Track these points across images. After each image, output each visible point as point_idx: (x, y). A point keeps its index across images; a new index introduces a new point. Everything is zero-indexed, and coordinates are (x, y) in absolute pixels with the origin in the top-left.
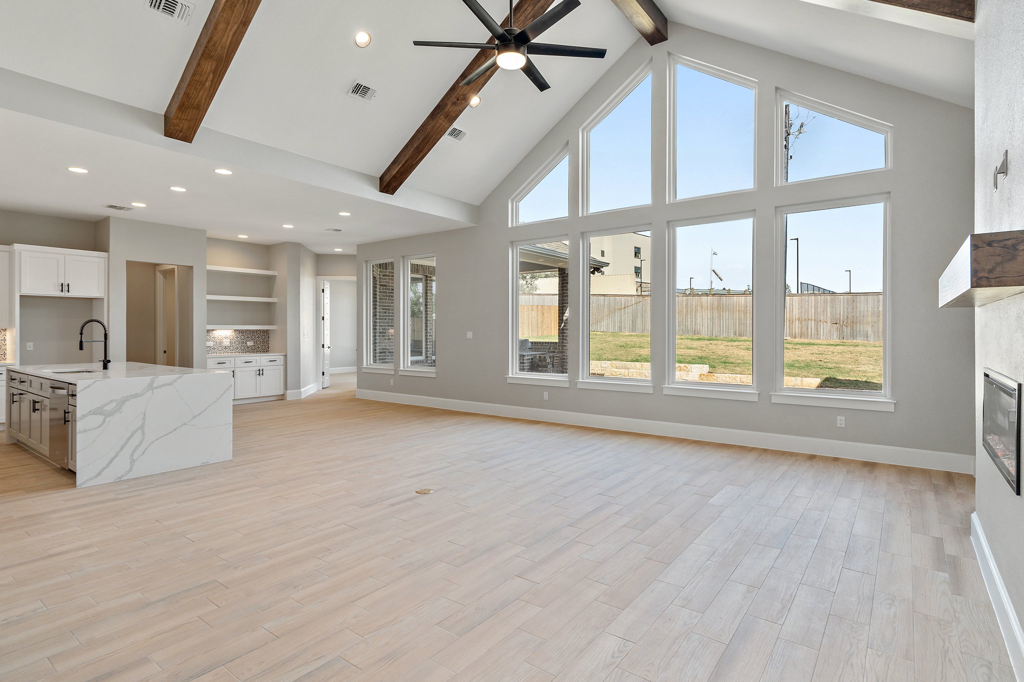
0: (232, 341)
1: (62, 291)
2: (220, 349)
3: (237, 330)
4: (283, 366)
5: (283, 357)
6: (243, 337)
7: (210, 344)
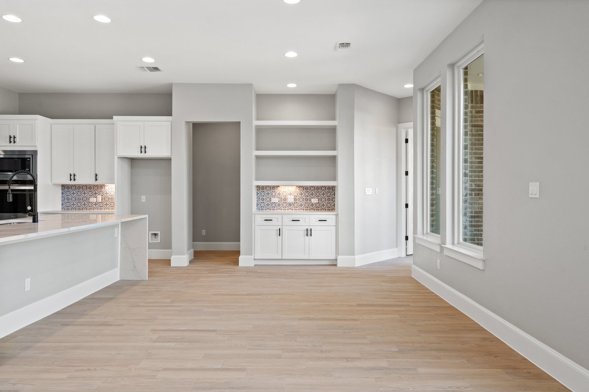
0: (296, 197)
1: (141, 152)
2: (285, 205)
3: (301, 187)
4: (335, 227)
5: (334, 217)
6: (307, 194)
7: (275, 200)
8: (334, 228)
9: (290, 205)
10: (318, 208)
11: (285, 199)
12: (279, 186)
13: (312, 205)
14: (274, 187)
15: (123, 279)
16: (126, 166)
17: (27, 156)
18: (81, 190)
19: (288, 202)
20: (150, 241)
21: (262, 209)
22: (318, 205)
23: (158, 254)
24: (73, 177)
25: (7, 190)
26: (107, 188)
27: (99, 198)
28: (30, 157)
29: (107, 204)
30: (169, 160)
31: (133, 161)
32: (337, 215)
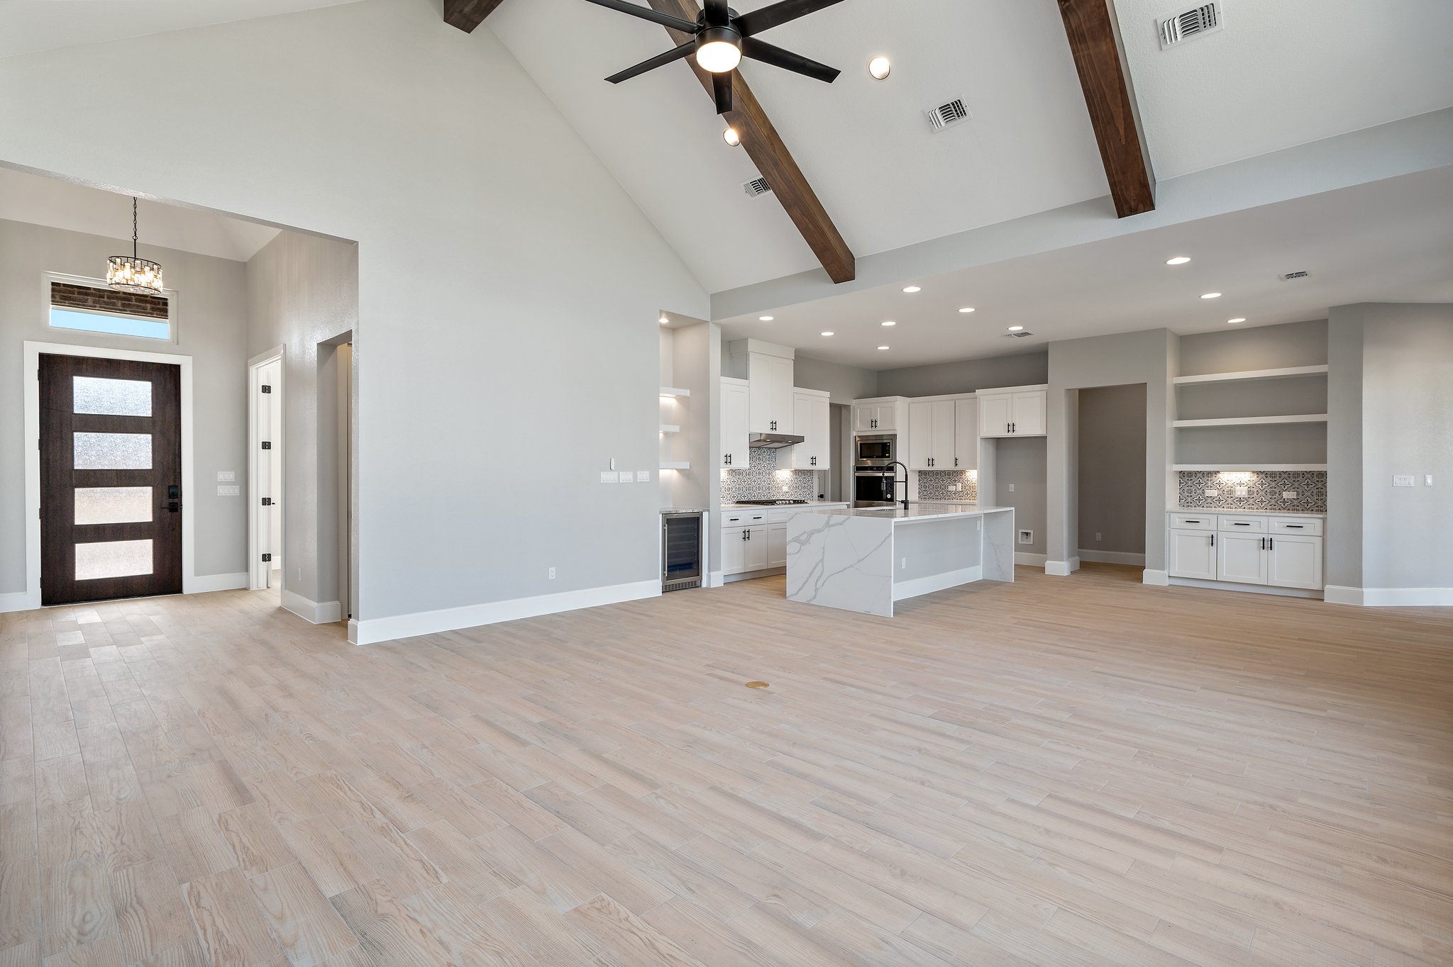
0: (1252, 489)
1: (1009, 431)
2: (1230, 501)
3: (1262, 473)
4: (1320, 539)
5: (1319, 523)
6: (1273, 484)
7: (1213, 493)
8: (1318, 541)
9: (1240, 500)
10: (1294, 507)
11: (1231, 492)
12: (1219, 472)
13: (1284, 502)
14: (1210, 473)
15: (986, 578)
16: (991, 449)
17: (885, 441)
18: (939, 476)
19: (1236, 496)
20: (1020, 542)
21: (1188, 506)
22: (1296, 502)
23: (1028, 558)
24: (931, 462)
25: (881, 478)
26: (967, 474)
27: (959, 486)
28: (890, 441)
29: (967, 494)
30: (1043, 439)
31: (998, 442)
32: (1324, 520)
